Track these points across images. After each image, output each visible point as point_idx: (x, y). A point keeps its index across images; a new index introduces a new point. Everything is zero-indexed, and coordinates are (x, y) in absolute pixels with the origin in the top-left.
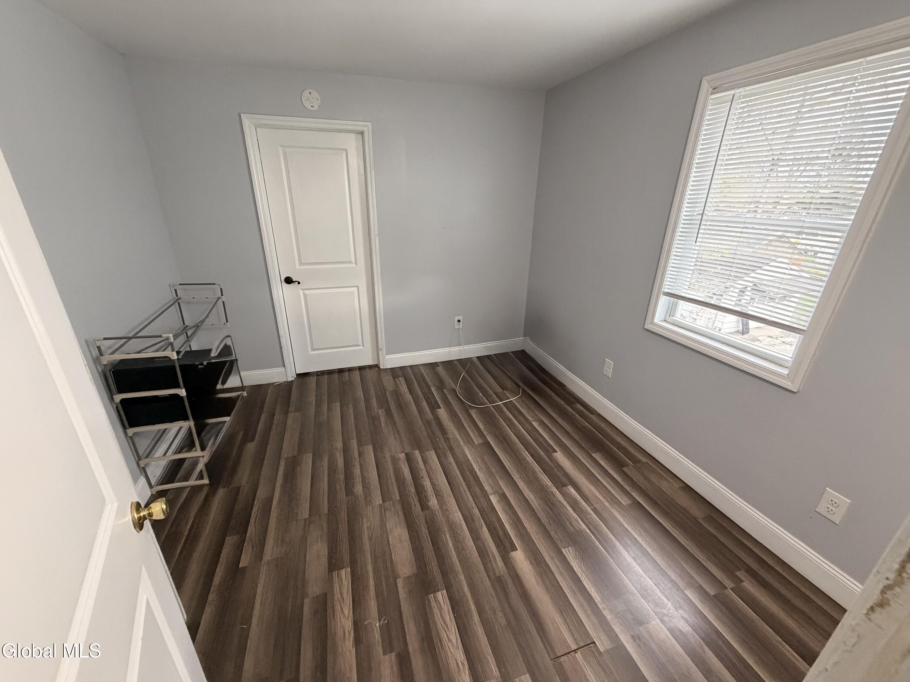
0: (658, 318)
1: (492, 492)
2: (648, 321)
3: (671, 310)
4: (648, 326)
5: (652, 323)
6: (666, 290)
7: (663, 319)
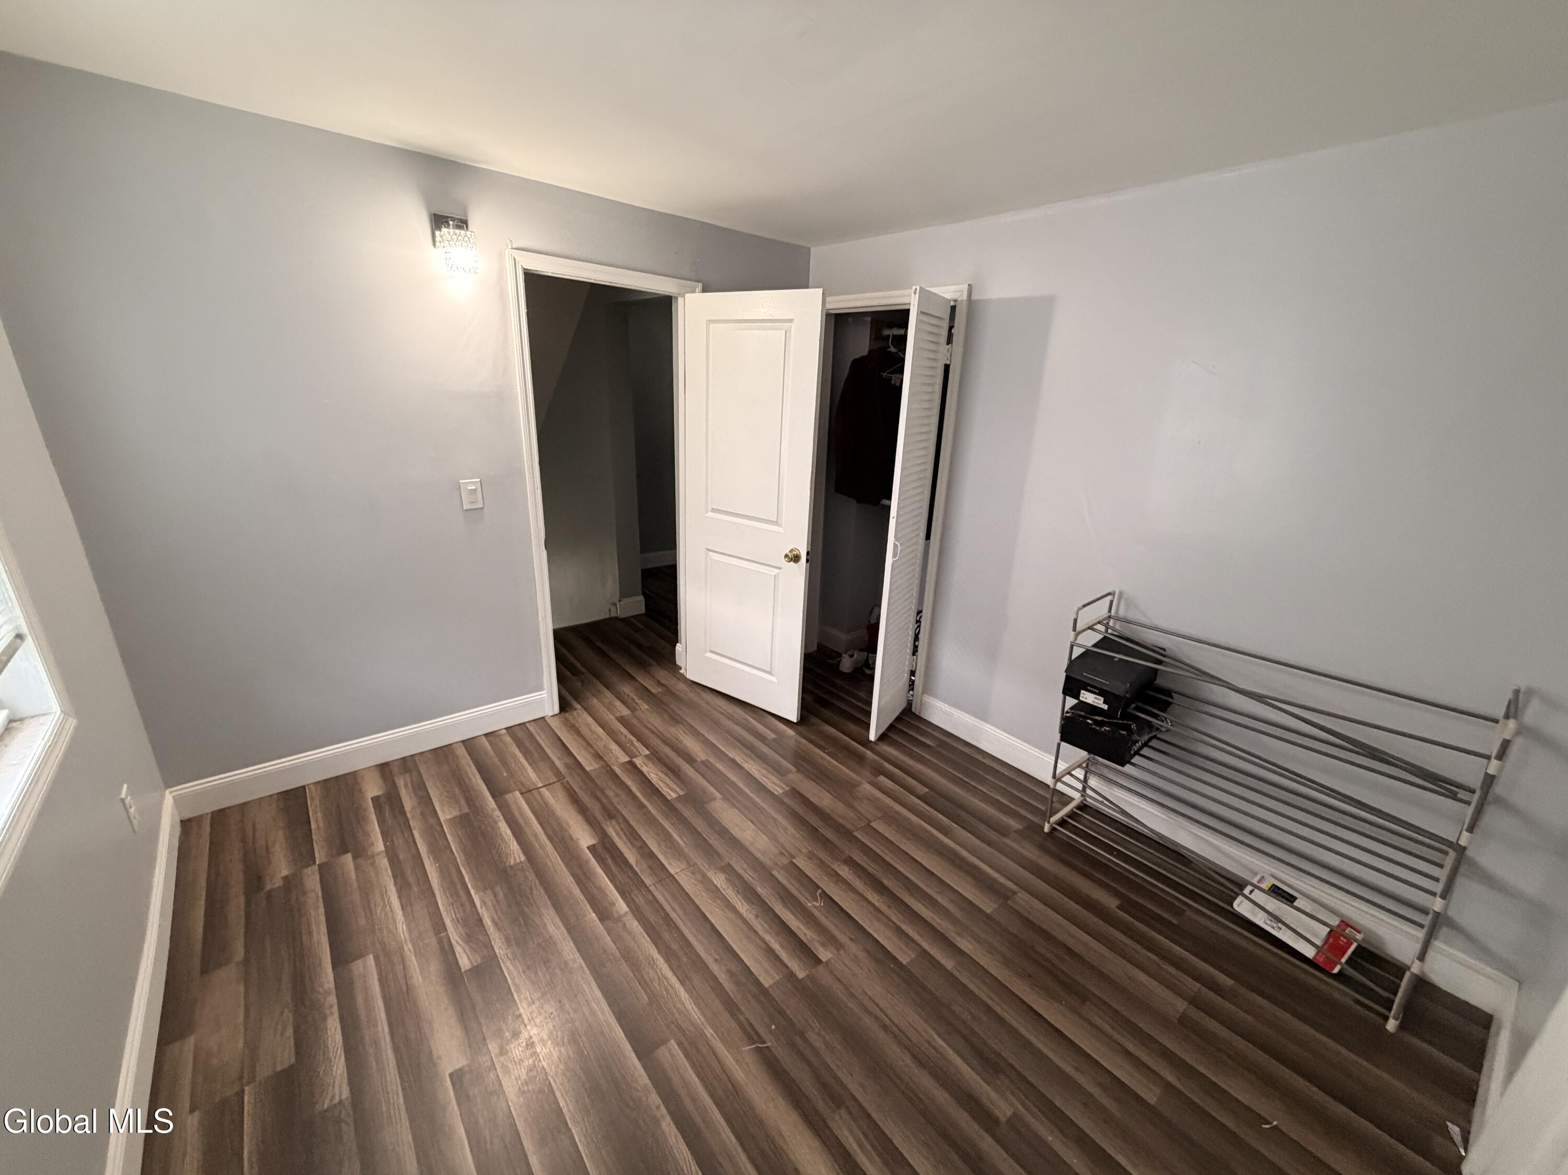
1: (624, 919)
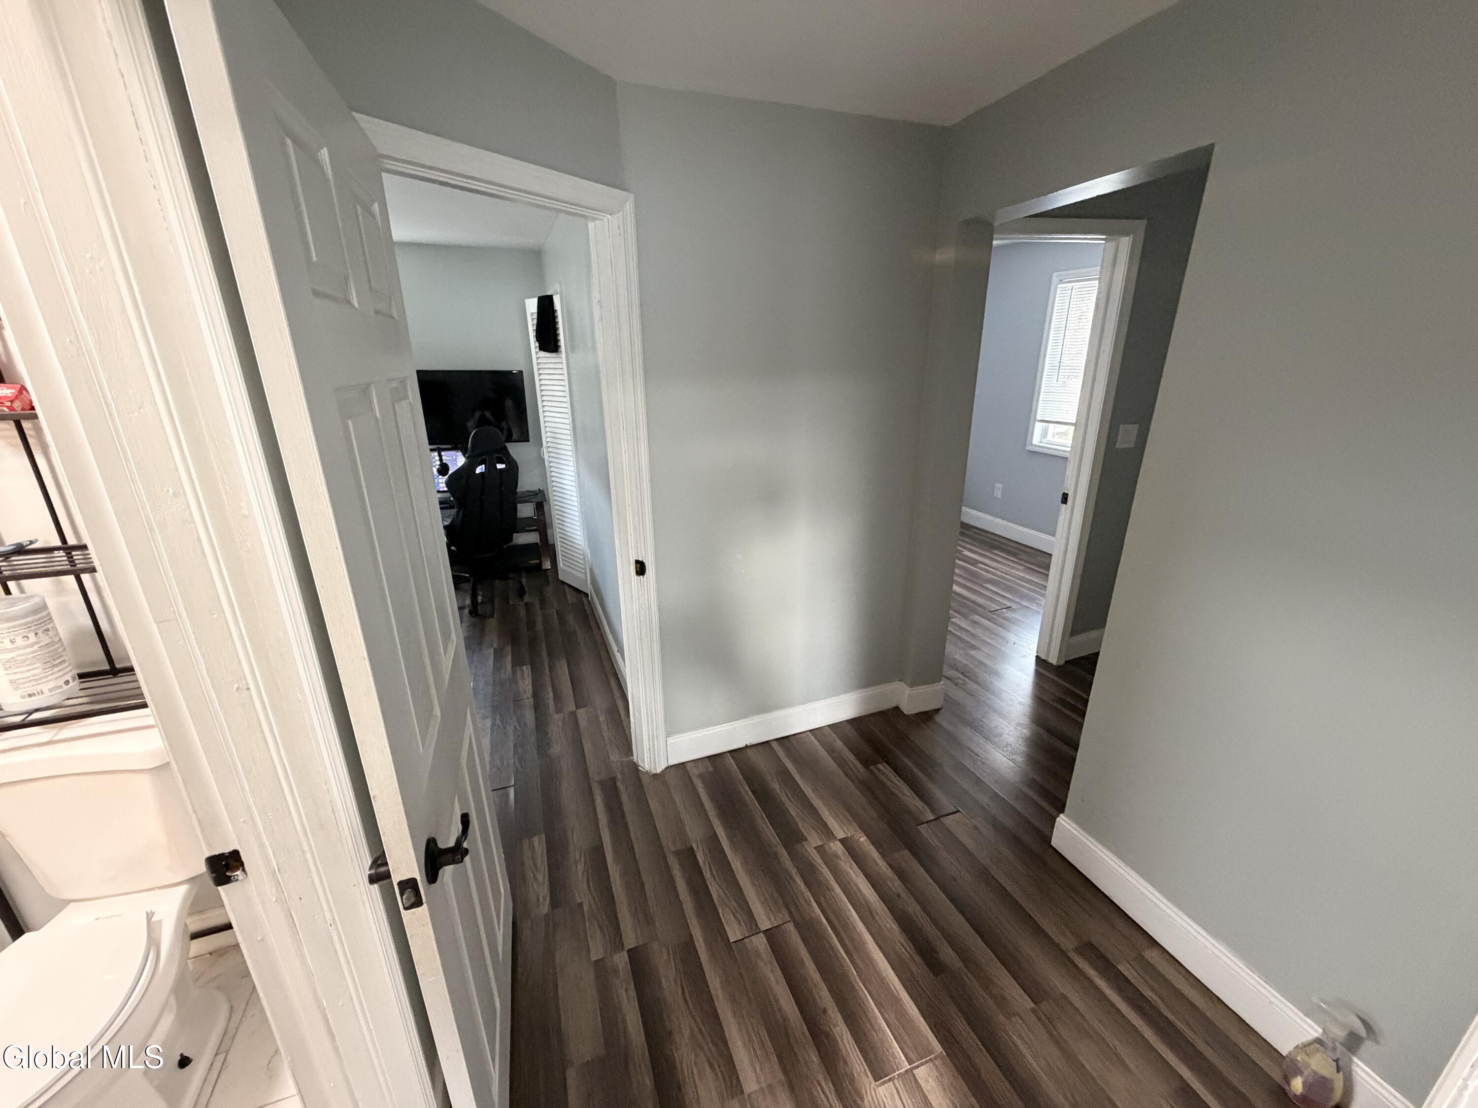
0: (1036, 440)
2: (1028, 443)
3: (1045, 434)
4: (1028, 448)
5: (1031, 444)
6: (1040, 419)
7: (1039, 440)
